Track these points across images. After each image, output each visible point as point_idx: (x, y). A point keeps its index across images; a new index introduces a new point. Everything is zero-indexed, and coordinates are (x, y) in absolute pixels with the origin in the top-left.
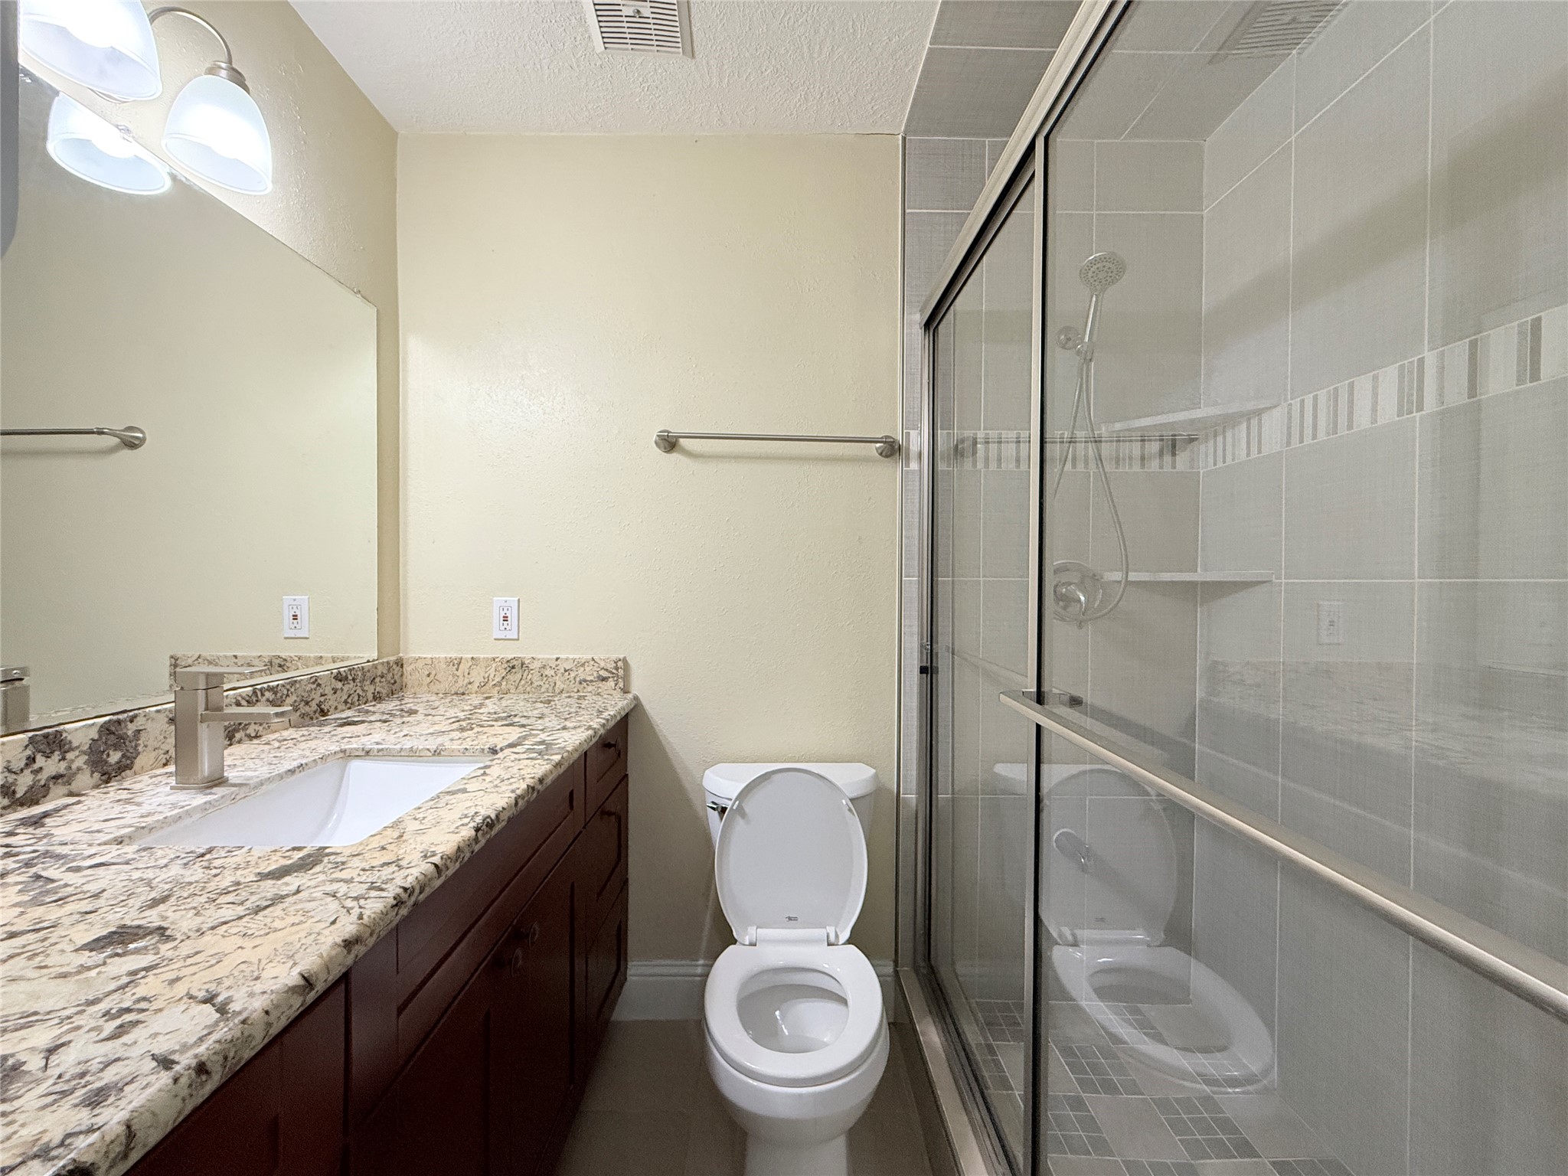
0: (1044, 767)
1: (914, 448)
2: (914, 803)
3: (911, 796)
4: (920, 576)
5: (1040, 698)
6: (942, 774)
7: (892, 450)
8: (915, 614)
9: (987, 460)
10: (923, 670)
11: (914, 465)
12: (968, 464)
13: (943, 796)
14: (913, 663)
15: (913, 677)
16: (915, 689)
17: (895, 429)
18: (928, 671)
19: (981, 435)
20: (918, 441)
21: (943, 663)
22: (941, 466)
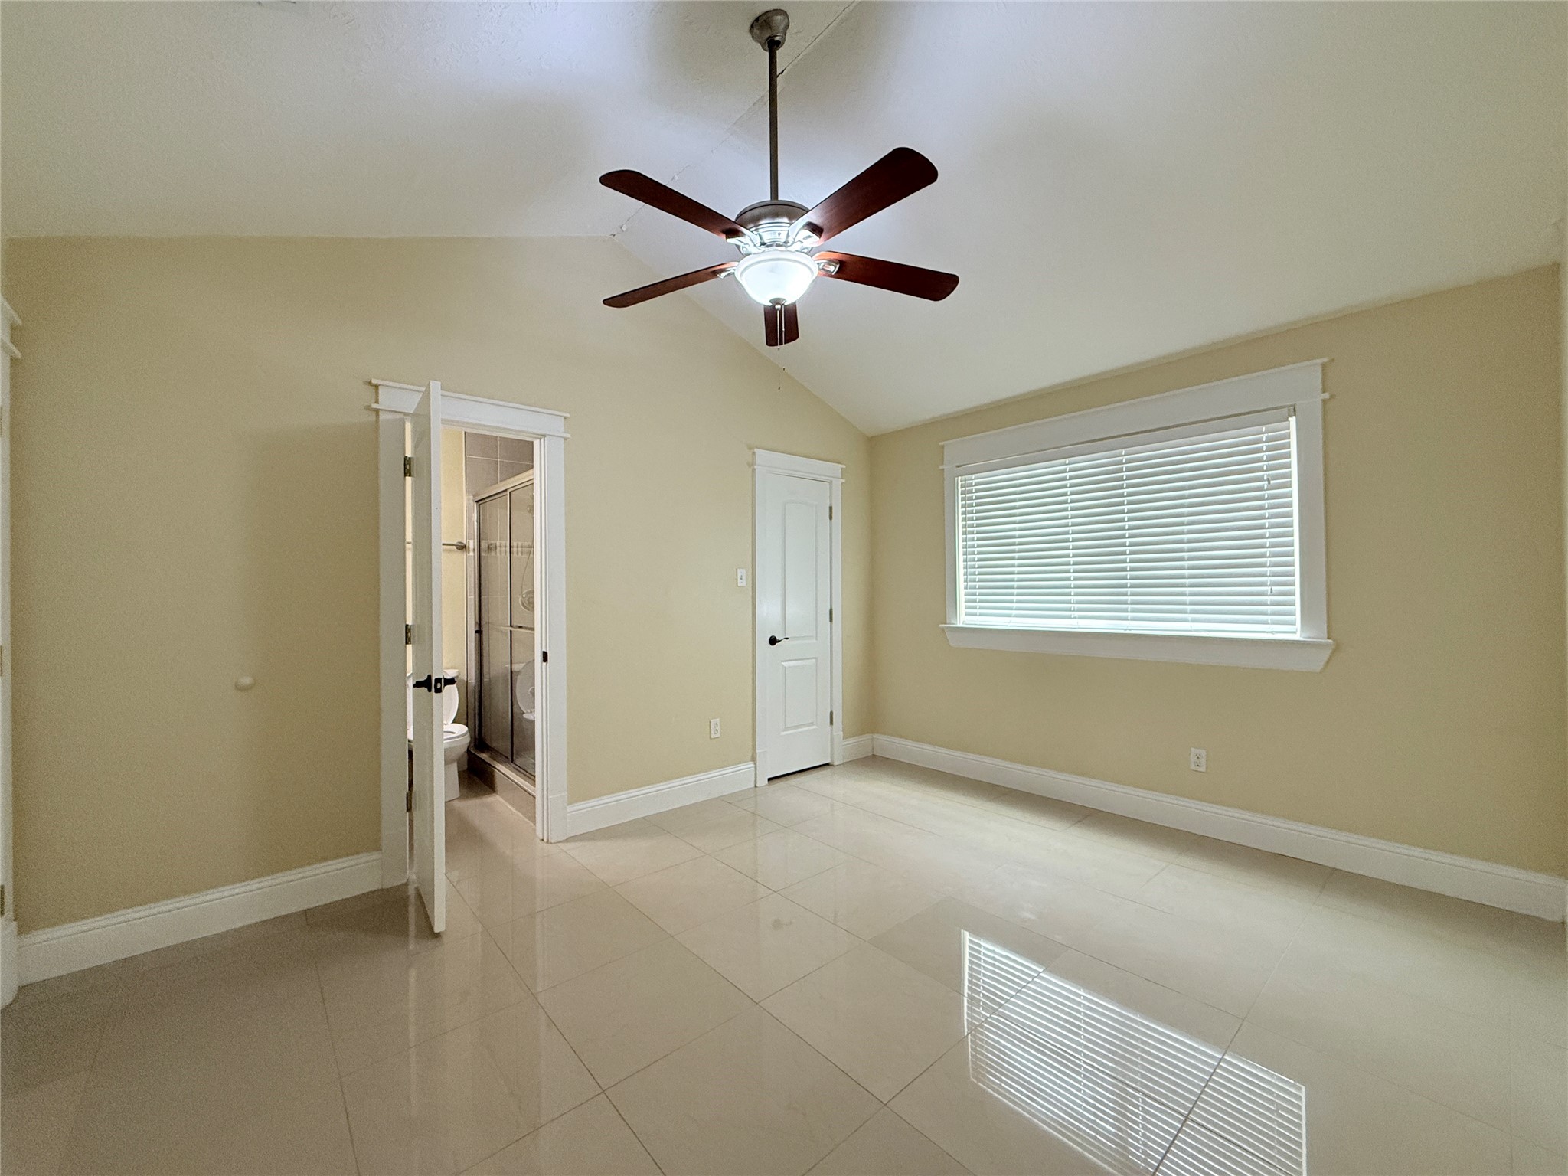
0: (513, 665)
1: (471, 547)
2: (474, 684)
3: (472, 681)
4: (475, 596)
5: (511, 626)
6: (485, 670)
7: (462, 547)
8: (473, 613)
9: (501, 551)
10: (477, 632)
11: (471, 554)
12: (493, 554)
13: (485, 679)
14: (473, 629)
15: (473, 635)
16: (474, 640)
17: (463, 538)
18: (479, 632)
19: (498, 544)
20: (472, 544)
21: (484, 630)
22: (483, 554)
